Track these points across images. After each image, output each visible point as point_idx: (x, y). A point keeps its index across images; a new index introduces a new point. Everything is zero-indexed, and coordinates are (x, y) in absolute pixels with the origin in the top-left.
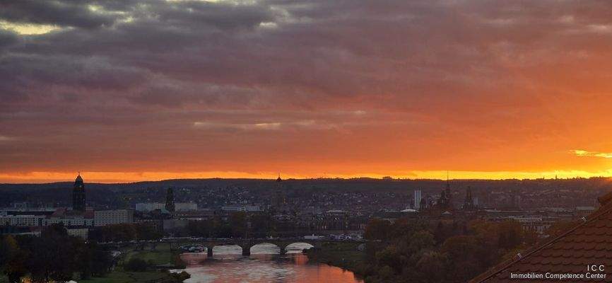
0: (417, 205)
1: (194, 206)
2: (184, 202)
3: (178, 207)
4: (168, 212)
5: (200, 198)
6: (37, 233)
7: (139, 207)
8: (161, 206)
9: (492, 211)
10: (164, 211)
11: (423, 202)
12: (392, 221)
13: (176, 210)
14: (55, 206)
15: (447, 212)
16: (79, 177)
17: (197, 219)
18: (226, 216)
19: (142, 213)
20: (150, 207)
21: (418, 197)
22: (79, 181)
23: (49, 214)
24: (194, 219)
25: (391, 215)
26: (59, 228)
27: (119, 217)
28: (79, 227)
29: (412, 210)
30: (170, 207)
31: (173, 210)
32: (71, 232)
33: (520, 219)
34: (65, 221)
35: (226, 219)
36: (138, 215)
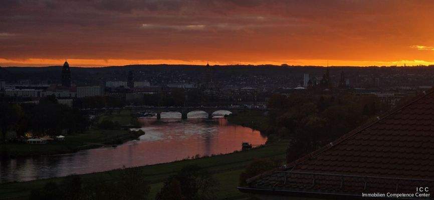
0: (306, 84)
1: (148, 84)
2: (141, 81)
3: (136, 84)
4: (129, 88)
5: (152, 78)
6: (36, 102)
7: (109, 84)
8: (124, 84)
9: (359, 89)
10: (127, 87)
11: (310, 82)
12: (288, 95)
13: (135, 86)
14: (49, 83)
15: (327, 90)
16: (66, 63)
17: (150, 93)
18: (170, 91)
19: (110, 88)
20: (116, 84)
21: (306, 79)
22: (66, 65)
23: (45, 89)
24: (147, 93)
25: (287, 91)
26: (52, 99)
27: (94, 91)
28: (66, 98)
29: (302, 88)
30: (131, 84)
31: (133, 86)
32: (60, 101)
33: (380, 95)
34: (56, 94)
35: (170, 93)
36: (108, 90)
